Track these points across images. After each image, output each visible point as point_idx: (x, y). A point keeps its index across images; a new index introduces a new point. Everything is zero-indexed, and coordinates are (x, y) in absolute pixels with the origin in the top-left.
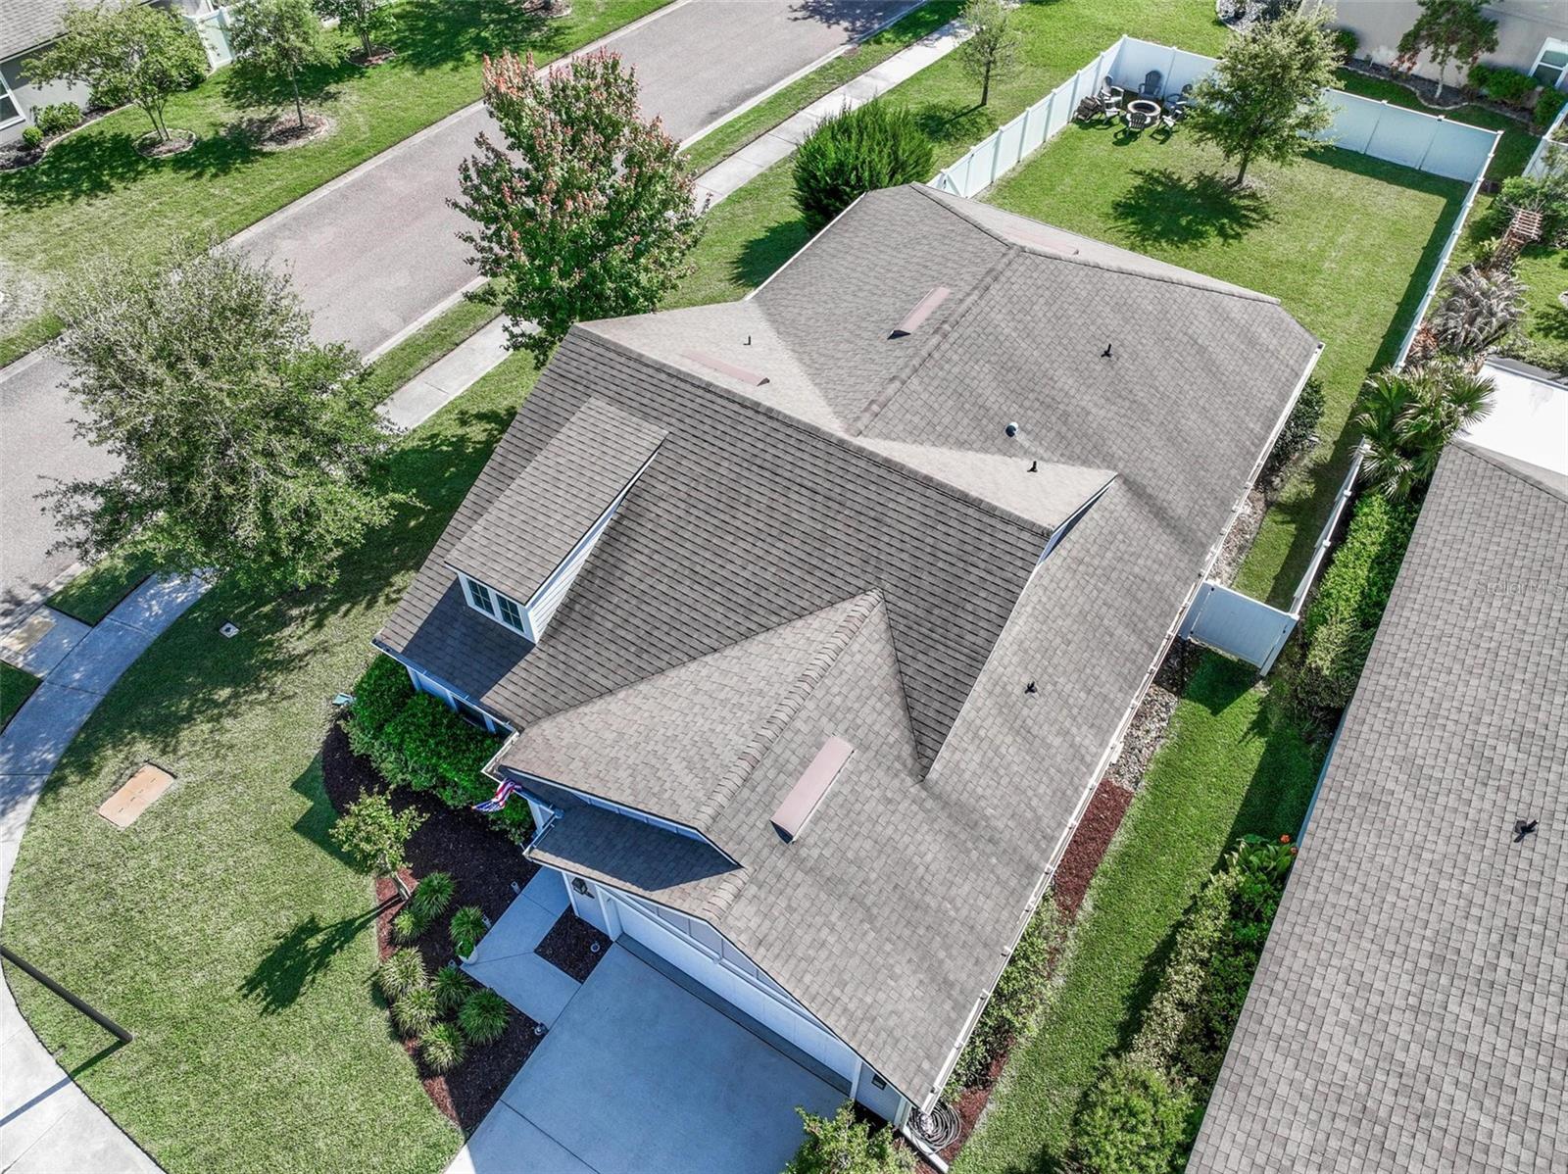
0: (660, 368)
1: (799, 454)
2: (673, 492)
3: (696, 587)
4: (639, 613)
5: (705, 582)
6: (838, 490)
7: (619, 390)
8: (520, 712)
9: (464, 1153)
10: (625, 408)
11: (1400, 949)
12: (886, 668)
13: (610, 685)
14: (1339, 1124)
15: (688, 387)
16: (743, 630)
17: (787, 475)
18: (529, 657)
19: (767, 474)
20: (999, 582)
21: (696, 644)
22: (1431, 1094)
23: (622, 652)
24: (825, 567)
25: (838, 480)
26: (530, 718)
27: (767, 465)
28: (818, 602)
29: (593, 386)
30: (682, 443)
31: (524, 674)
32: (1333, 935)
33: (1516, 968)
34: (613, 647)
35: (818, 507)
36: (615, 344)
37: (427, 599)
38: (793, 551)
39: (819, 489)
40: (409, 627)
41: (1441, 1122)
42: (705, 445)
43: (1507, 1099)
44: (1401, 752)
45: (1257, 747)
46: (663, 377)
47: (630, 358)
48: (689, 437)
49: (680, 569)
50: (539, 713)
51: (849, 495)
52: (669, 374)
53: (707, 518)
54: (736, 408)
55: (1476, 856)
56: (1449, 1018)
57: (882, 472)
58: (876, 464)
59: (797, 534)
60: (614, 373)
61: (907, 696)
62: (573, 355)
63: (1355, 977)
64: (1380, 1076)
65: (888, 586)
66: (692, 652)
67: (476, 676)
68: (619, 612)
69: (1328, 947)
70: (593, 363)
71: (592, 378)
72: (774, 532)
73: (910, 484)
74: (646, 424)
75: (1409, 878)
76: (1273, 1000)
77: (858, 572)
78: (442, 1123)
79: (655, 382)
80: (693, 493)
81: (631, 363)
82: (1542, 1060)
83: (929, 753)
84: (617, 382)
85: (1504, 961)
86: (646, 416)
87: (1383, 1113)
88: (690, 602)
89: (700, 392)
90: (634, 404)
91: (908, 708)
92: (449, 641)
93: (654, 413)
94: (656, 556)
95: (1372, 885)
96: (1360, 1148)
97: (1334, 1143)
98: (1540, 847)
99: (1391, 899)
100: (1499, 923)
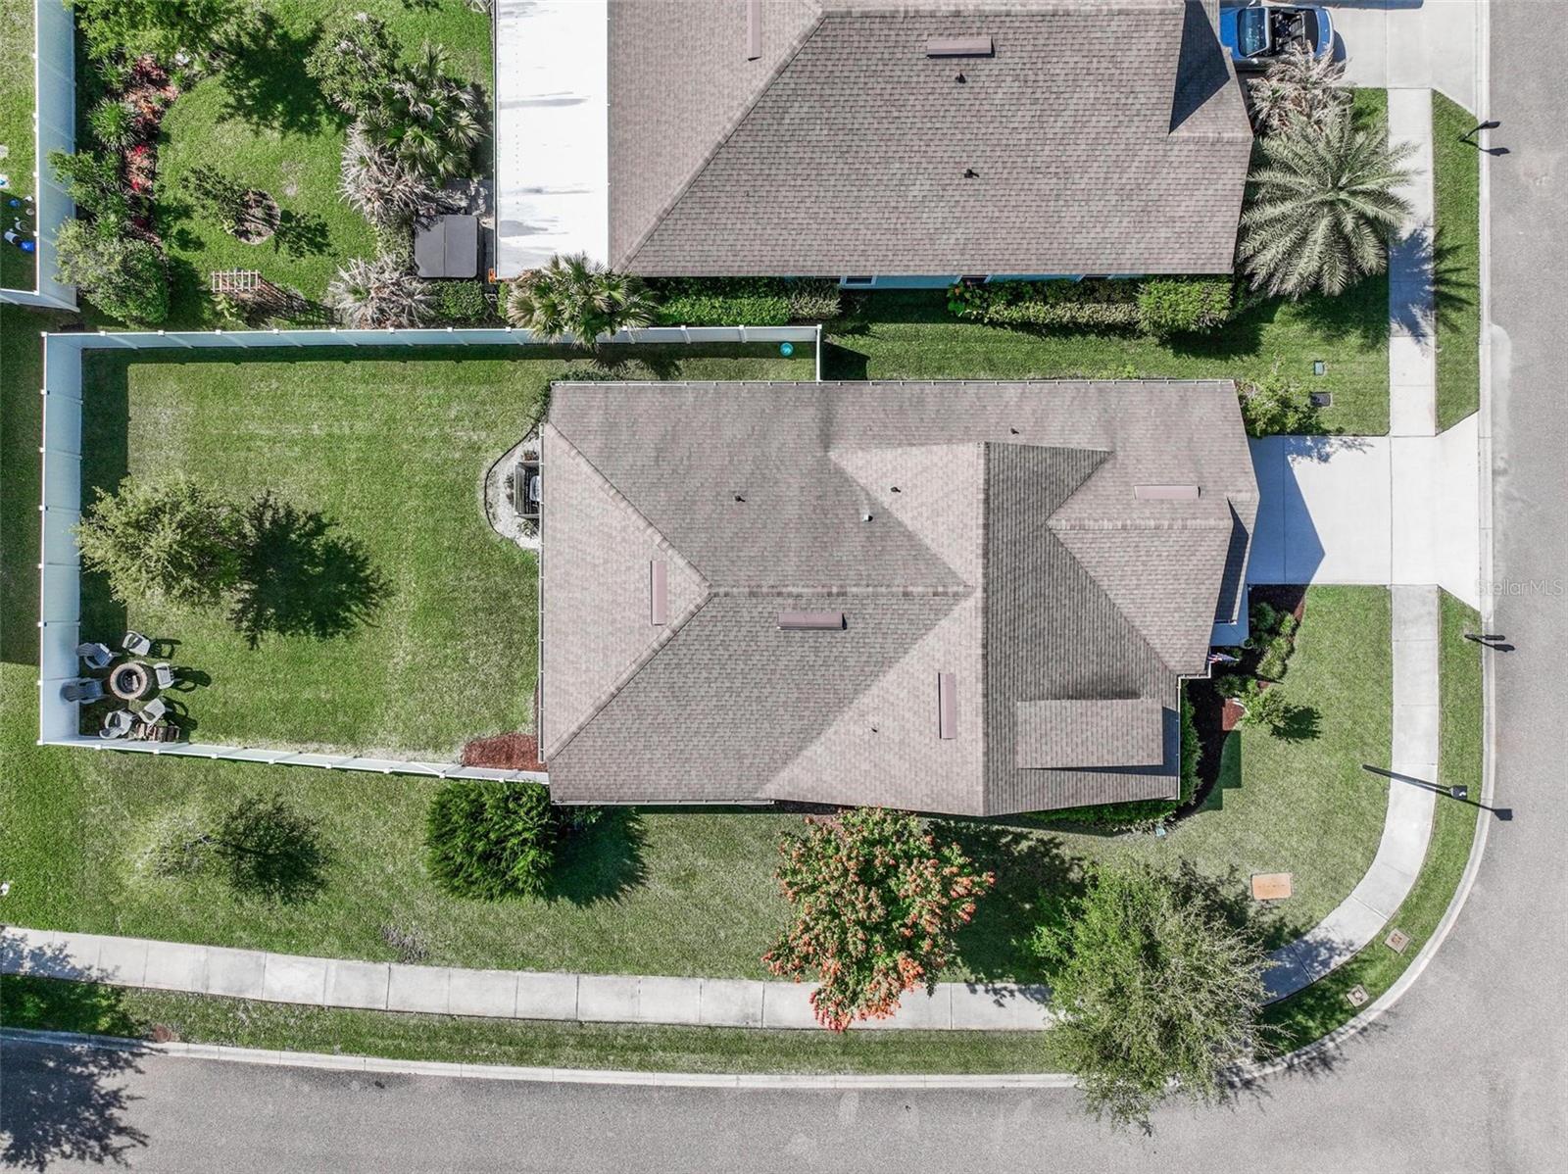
0: (986, 735)
1: (999, 612)
2: (1046, 677)
3: (1083, 627)
4: (1107, 651)
5: (1079, 624)
6: (1009, 576)
7: (1007, 753)
9: (1313, 582)
10: (1015, 741)
11: (1056, 215)
12: (1079, 496)
13: (1142, 643)
14: (1152, 219)
15: (990, 708)
16: (1092, 586)
17: (1012, 612)
19: (1016, 625)
20: (1018, 460)
21: (1107, 608)
22: (1128, 187)
23: (1126, 647)
24: (1047, 560)
25: (1004, 579)
27: (1012, 627)
28: (1064, 553)
29: (1012, 772)
30: (1020, 689)
32: (1055, 245)
33: (1054, 165)
34: (1126, 654)
35: (1021, 582)
38: (1047, 583)
39: (1012, 589)
41: (1140, 181)
42: (1016, 676)
43: (1122, 158)
44: (927, 241)
48: (1015, 687)
49: (1079, 643)
50: (1167, 673)
51: (1009, 568)
52: (988, 727)
53: (1050, 645)
54: (990, 669)
55: (992, 192)
56: (1088, 187)
57: (990, 555)
58: (988, 563)
59: (1038, 586)
60: (999, 763)
61: (1085, 480)
63: (1076, 230)
64: (1125, 208)
65: (1043, 519)
66: (1111, 607)
68: (1111, 663)
69: (1061, 246)
70: (999, 783)
71: (1007, 777)
72: (1042, 599)
75: (1013, 219)
76: (1099, 262)
77: (1043, 539)
78: (1308, 600)
79: (995, 733)
80: (1042, 663)
81: (990, 757)
82: (1100, 147)
83: (1102, 455)
84: (1004, 759)
85: (1053, 170)
87: (1143, 203)
88: (1091, 625)
89: (990, 699)
90: (1012, 737)
91: (1089, 476)
93: (1011, 720)
94: (1079, 662)
95: (1021, 235)
96: (1161, 209)
97: (1162, 219)
98: (981, 165)
99: (1027, 225)
100: (1030, 176)
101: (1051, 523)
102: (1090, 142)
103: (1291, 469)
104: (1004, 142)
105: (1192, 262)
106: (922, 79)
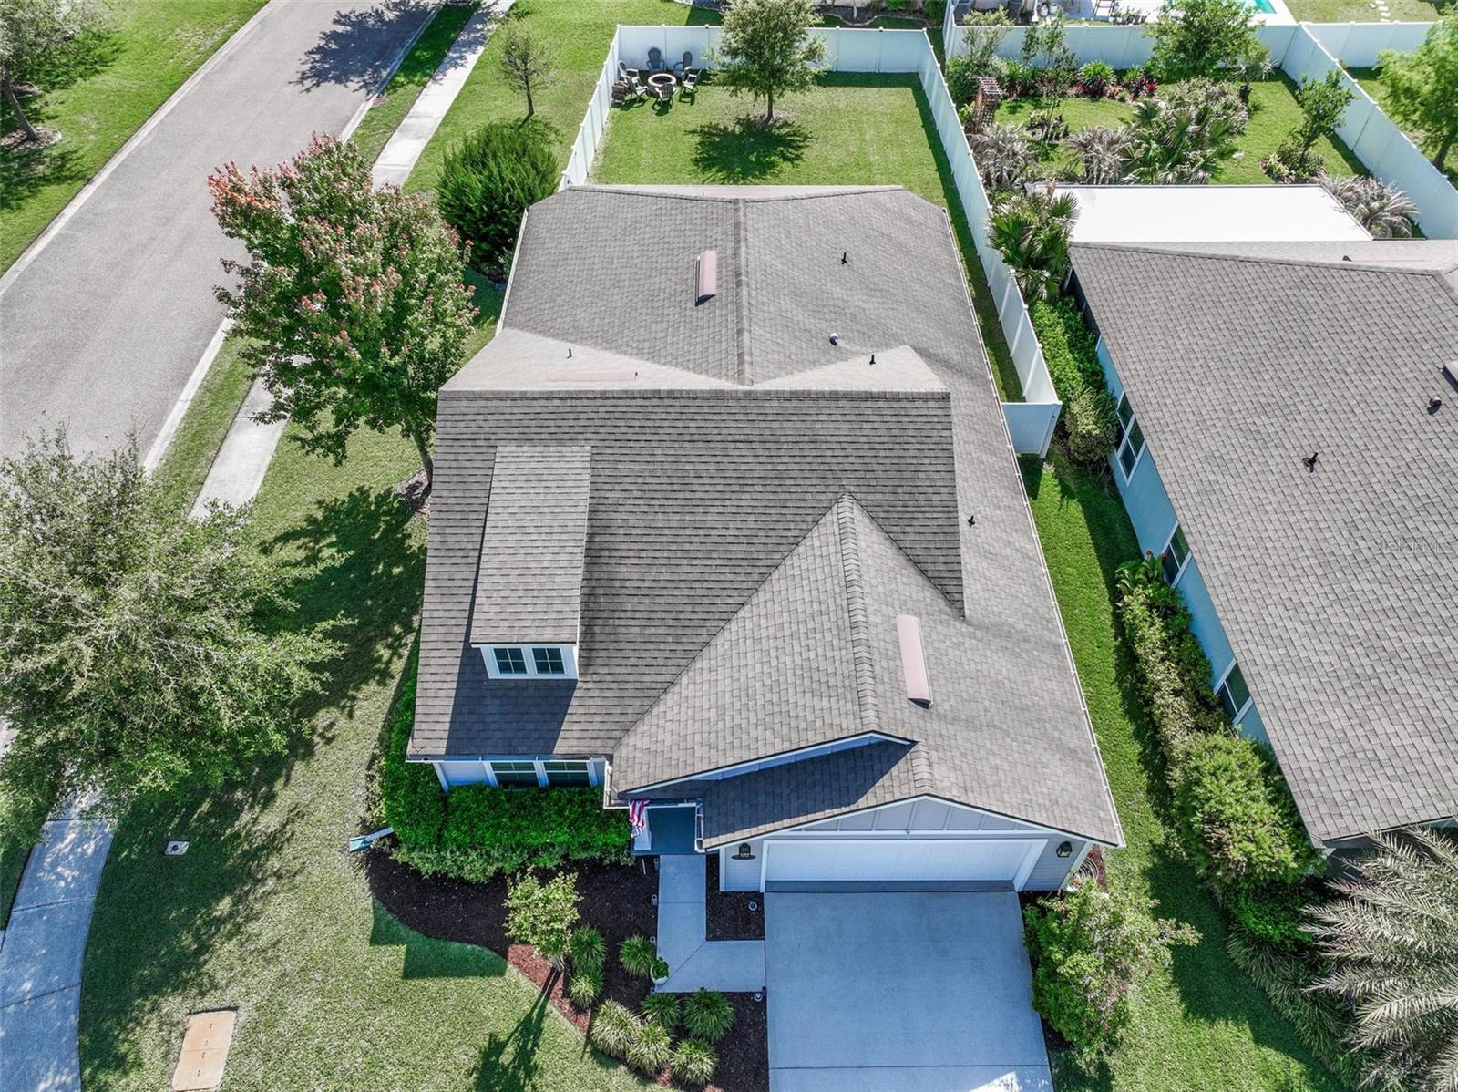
0: (549, 396)
1: (717, 417)
2: (627, 495)
3: (694, 562)
4: (656, 608)
5: (699, 555)
6: (767, 432)
7: (521, 430)
8: (598, 743)
10: (537, 443)
11: (1300, 572)
12: (890, 551)
13: (669, 678)
14: (1351, 693)
15: (586, 402)
16: (756, 577)
17: (718, 438)
18: (577, 693)
19: (700, 445)
20: (932, 447)
21: (724, 608)
22: (1386, 644)
23: (662, 646)
24: (793, 496)
25: (763, 425)
26: (611, 743)
27: (695, 438)
28: (804, 526)
29: (493, 437)
30: (610, 451)
31: (582, 710)
32: (1254, 587)
33: (1371, 544)
34: (651, 646)
35: (760, 452)
36: (492, 392)
37: (442, 693)
38: (759, 496)
39: (752, 438)
40: (439, 727)
41: (1404, 655)
42: (632, 444)
43: (1427, 620)
44: (1201, 455)
45: (1075, 508)
46: (557, 402)
47: (514, 399)
48: (612, 444)
49: (671, 555)
50: (616, 734)
51: (779, 432)
52: (561, 399)
53: (670, 502)
54: (640, 402)
55: (1297, 493)
56: (1359, 594)
57: (795, 403)
58: (786, 399)
59: (755, 481)
60: (507, 417)
61: (916, 564)
62: (456, 417)
63: (1288, 603)
64: (1350, 651)
65: (852, 489)
66: (725, 616)
67: (535, 735)
68: (638, 615)
69: (1257, 595)
70: (481, 417)
71: (487, 430)
72: (736, 488)
73: (823, 403)
74: (564, 449)
75: (1270, 527)
76: (1252, 647)
77: (822, 489)
79: (551, 410)
80: (645, 488)
81: (519, 403)
82: (1428, 587)
83: (957, 597)
84: (514, 424)
85: (1362, 544)
86: (560, 442)
87: (1369, 671)
88: (697, 577)
89: (599, 402)
90: (543, 437)
91: (923, 572)
92: (489, 719)
93: (566, 437)
94: (643, 554)
95: (1251, 543)
96: (1373, 700)
97: (1357, 706)
98: (1328, 468)
99: (1269, 545)
100: (1341, 524)
101: (846, 500)
102: (1429, 572)
103: (989, 1080)
104: (1373, 480)
105: (1307, 774)
106: (1410, 376)
